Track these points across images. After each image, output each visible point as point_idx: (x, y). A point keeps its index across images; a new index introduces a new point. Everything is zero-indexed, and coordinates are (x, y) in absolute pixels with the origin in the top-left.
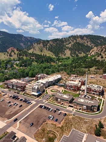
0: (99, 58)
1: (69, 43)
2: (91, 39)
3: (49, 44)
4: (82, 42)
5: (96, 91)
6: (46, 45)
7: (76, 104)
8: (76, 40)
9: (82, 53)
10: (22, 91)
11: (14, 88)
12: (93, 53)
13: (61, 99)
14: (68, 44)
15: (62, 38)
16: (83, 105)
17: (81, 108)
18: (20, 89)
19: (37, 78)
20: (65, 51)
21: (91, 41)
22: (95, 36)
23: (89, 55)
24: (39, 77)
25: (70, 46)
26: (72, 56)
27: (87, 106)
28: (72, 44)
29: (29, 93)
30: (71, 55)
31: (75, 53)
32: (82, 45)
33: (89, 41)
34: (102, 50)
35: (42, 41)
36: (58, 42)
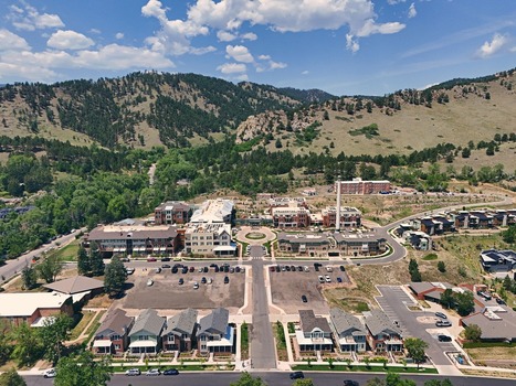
1: (139, 100)
2: (202, 90)
3: (54, 101)
4: (178, 97)
6: (45, 105)
7: (345, 246)
8: (159, 91)
9: (195, 134)
11: (135, 249)
14: (135, 104)
15: (100, 80)
16: (361, 244)
20: (136, 127)
21: (205, 95)
22: (209, 78)
24: (168, 212)
25: (144, 108)
26: (169, 146)
27: (370, 243)
28: (151, 105)
30: (163, 140)
31: (173, 136)
32: (182, 106)
33: (199, 95)
35: (18, 88)
36: (89, 93)
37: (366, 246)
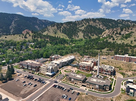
0: (111, 40)
1: (82, 26)
2: (103, 22)
3: (62, 27)
4: (94, 25)
5: (108, 72)
6: (60, 28)
8: (89, 23)
9: (95, 35)
10: (36, 71)
11: (29, 68)
12: (105, 36)
13: (74, 79)
14: (81, 27)
15: (75, 21)
16: (95, 85)
17: (94, 87)
18: (35, 70)
19: (52, 59)
20: (78, 33)
21: (103, 24)
22: (107, 19)
23: (101, 38)
24: (53, 58)
25: (83, 28)
26: (85, 38)
27: (99, 86)
28: (85, 27)
29: (43, 73)
31: (88, 35)
32: (95, 28)
33: (101, 24)
34: (113, 33)
35: (56, 24)
36: (71, 24)
37: (98, 86)
